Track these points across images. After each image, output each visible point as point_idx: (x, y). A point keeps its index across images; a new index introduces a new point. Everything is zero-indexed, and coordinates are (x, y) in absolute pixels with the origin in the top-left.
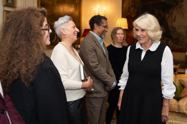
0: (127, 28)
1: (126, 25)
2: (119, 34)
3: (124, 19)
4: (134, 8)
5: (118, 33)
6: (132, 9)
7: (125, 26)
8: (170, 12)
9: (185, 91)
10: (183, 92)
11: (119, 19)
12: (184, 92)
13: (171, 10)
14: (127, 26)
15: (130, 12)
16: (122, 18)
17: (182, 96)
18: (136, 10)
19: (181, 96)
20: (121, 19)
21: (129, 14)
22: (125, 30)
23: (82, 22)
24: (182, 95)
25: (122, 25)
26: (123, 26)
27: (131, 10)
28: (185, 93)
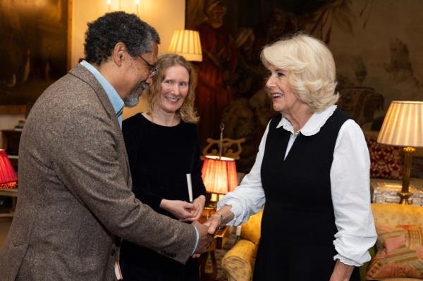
0: (199, 58)
1: (197, 52)
2: (172, 82)
3: (191, 32)
4: (219, 4)
5: (168, 78)
6: (215, 5)
7: (194, 53)
8: (317, 18)
9: (382, 262)
10: (376, 265)
11: (178, 31)
12: (380, 265)
13: (319, 13)
14: (201, 52)
15: (206, 15)
16: (187, 31)
17: (374, 275)
18: (224, 9)
19: (370, 276)
20: (182, 32)
21: (206, 19)
22: (194, 63)
23: (71, 37)
24: (373, 272)
25: (185, 50)
26: (188, 53)
27: (210, 9)
28: (384, 266)
